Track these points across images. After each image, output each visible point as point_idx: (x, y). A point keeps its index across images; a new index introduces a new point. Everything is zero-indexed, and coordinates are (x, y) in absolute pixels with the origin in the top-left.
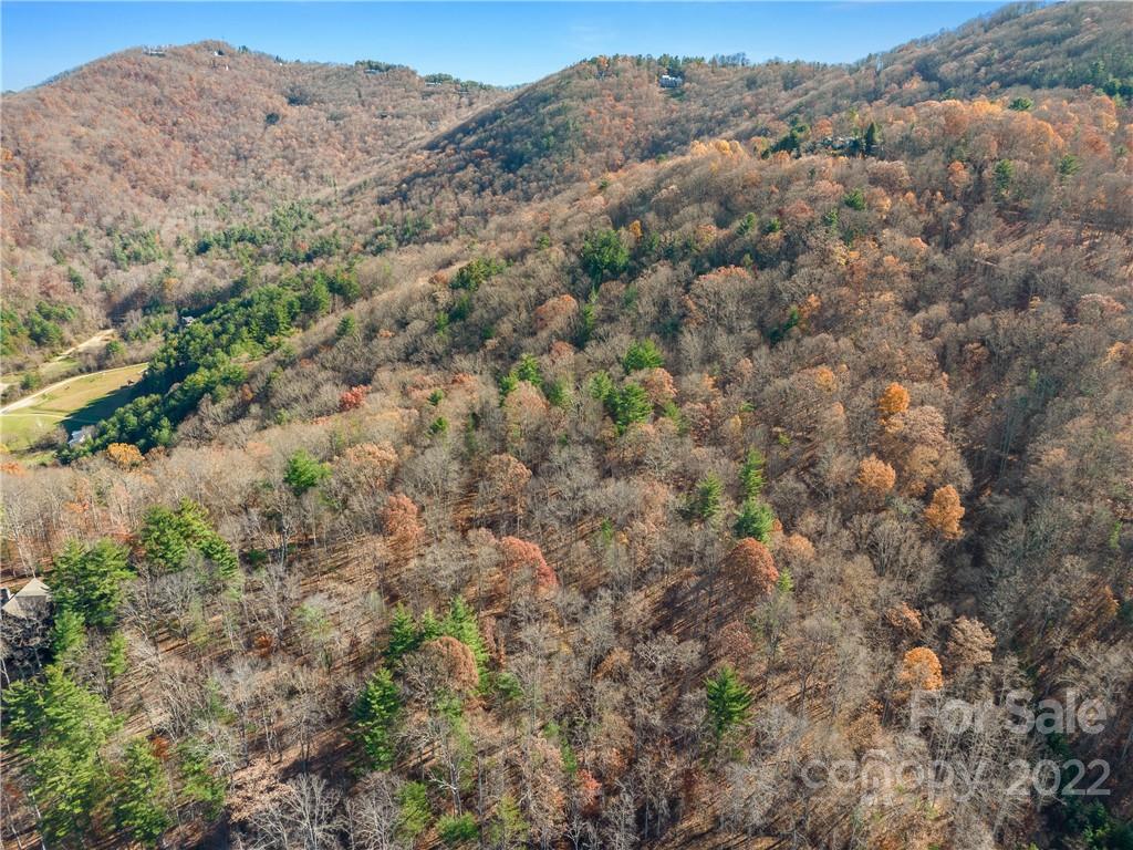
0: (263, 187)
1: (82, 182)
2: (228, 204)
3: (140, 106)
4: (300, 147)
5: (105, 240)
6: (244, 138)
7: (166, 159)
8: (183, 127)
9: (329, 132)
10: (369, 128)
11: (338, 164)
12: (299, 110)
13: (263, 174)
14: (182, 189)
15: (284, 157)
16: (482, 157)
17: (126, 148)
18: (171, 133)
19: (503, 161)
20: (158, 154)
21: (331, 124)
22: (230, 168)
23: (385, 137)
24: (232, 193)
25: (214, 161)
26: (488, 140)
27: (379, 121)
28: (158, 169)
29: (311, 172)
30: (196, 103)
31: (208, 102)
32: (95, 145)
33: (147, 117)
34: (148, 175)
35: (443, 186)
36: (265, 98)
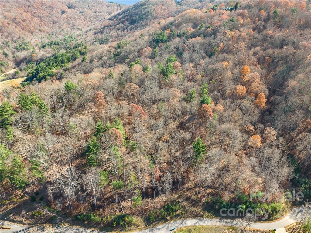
0: (61, 31)
1: (7, 28)
2: (51, 35)
3: (24, 7)
4: (72, 20)
5: (14, 44)
6: (55, 18)
7: (32, 22)
8: (37, 14)
9: (80, 16)
10: (91, 15)
11: (83, 25)
12: (71, 10)
13: (61, 27)
14: (37, 31)
15: (67, 23)
16: (124, 21)
17: (20, 19)
18: (33, 15)
19: (130, 22)
20: (29, 21)
21: (81, 14)
22: (51, 26)
23: (96, 18)
24: (52, 32)
25: (46, 23)
26: (126, 16)
27: (94, 14)
28: (30, 25)
29: (75, 27)
30: (40, 7)
31: (44, 7)
32: (10, 17)
33: (26, 11)
34: (27, 27)
35: (113, 29)
36: (61, 7)
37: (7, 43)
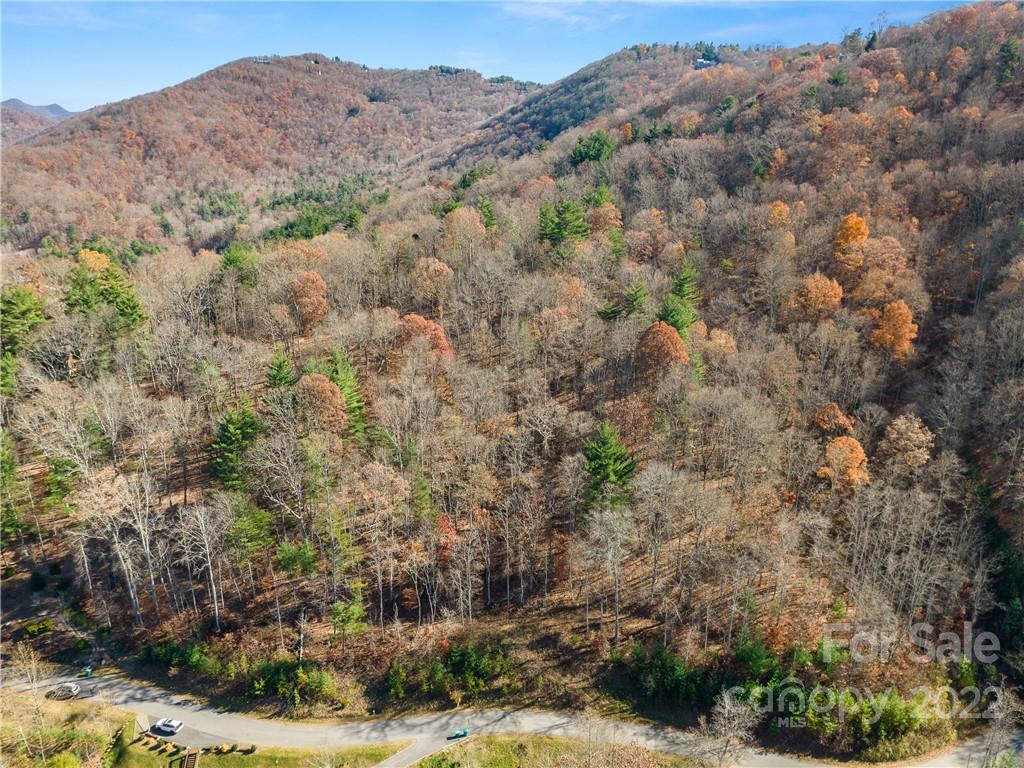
0: (337, 164)
1: (187, 156)
2: (305, 177)
3: (244, 102)
4: (374, 134)
5: (198, 200)
6: (326, 127)
7: (258, 141)
8: (277, 118)
9: (399, 122)
10: (435, 119)
11: (404, 147)
12: (377, 106)
13: (339, 154)
14: (268, 164)
15: (359, 142)
16: (524, 129)
17: (227, 131)
18: (267, 123)
19: (541, 131)
20: (252, 137)
21: (403, 116)
22: (312, 150)
23: (448, 127)
24: (310, 167)
25: (299, 144)
26: (530, 115)
27: (444, 113)
28: (251, 149)
29: (379, 153)
30: (289, 100)
31: (300, 99)
32: (201, 130)
33: (248, 110)
34: (242, 153)
35: (487, 154)
36: (349, 96)
37: (177, 197)
